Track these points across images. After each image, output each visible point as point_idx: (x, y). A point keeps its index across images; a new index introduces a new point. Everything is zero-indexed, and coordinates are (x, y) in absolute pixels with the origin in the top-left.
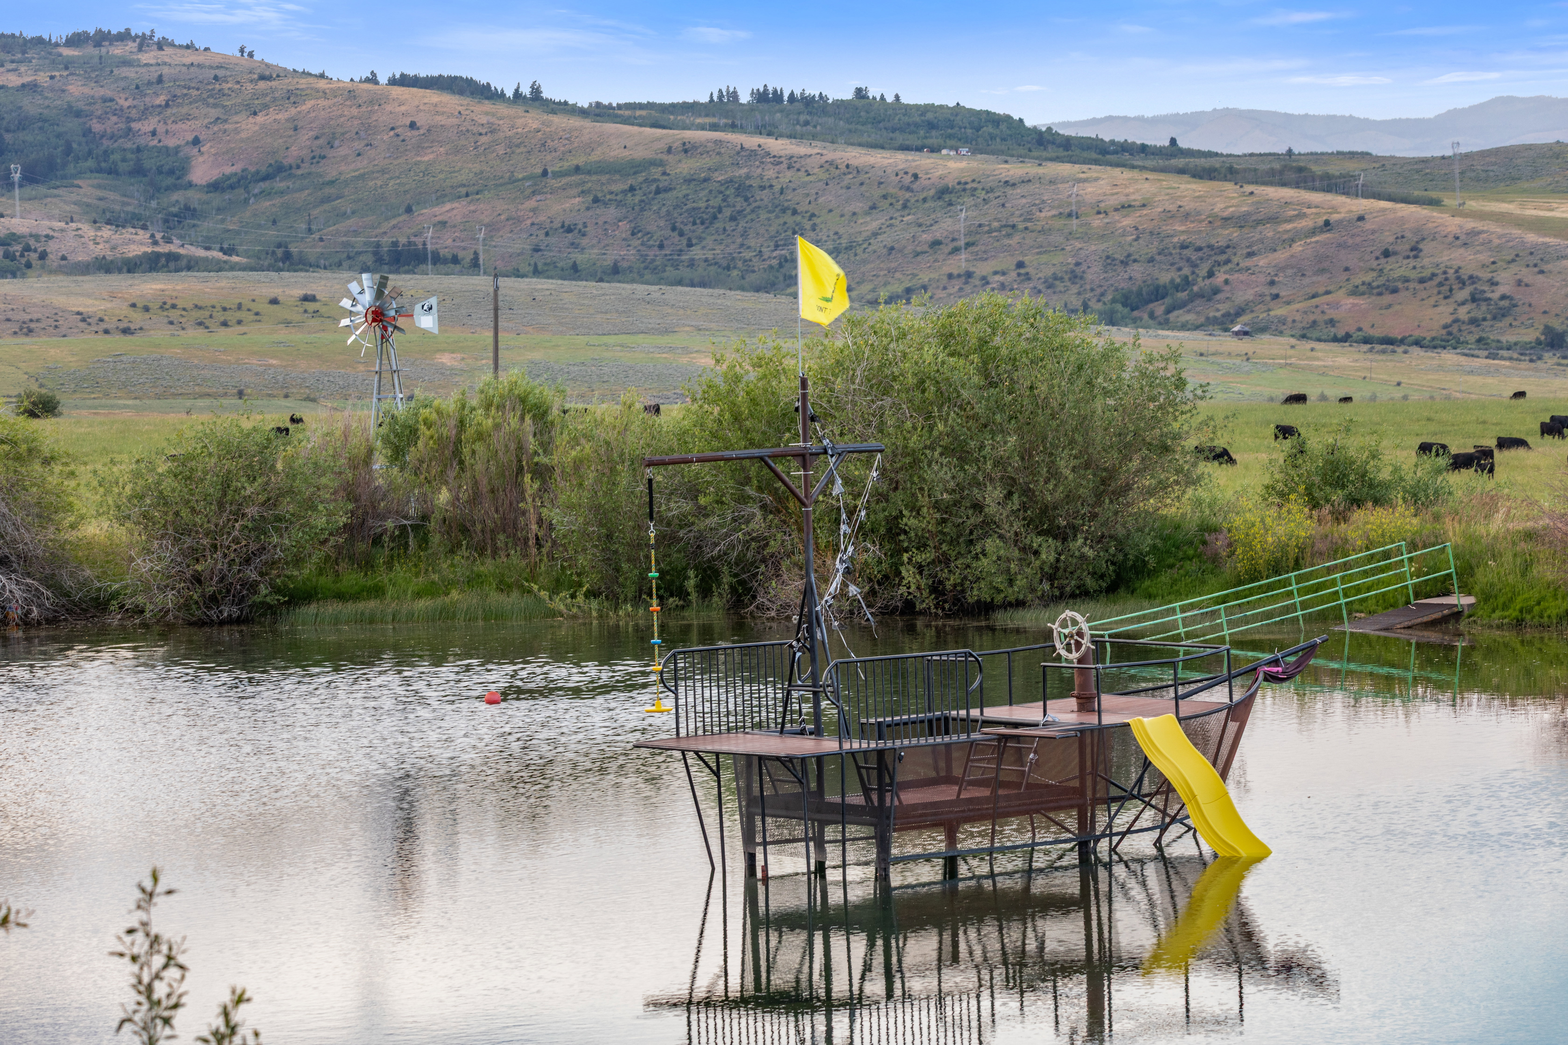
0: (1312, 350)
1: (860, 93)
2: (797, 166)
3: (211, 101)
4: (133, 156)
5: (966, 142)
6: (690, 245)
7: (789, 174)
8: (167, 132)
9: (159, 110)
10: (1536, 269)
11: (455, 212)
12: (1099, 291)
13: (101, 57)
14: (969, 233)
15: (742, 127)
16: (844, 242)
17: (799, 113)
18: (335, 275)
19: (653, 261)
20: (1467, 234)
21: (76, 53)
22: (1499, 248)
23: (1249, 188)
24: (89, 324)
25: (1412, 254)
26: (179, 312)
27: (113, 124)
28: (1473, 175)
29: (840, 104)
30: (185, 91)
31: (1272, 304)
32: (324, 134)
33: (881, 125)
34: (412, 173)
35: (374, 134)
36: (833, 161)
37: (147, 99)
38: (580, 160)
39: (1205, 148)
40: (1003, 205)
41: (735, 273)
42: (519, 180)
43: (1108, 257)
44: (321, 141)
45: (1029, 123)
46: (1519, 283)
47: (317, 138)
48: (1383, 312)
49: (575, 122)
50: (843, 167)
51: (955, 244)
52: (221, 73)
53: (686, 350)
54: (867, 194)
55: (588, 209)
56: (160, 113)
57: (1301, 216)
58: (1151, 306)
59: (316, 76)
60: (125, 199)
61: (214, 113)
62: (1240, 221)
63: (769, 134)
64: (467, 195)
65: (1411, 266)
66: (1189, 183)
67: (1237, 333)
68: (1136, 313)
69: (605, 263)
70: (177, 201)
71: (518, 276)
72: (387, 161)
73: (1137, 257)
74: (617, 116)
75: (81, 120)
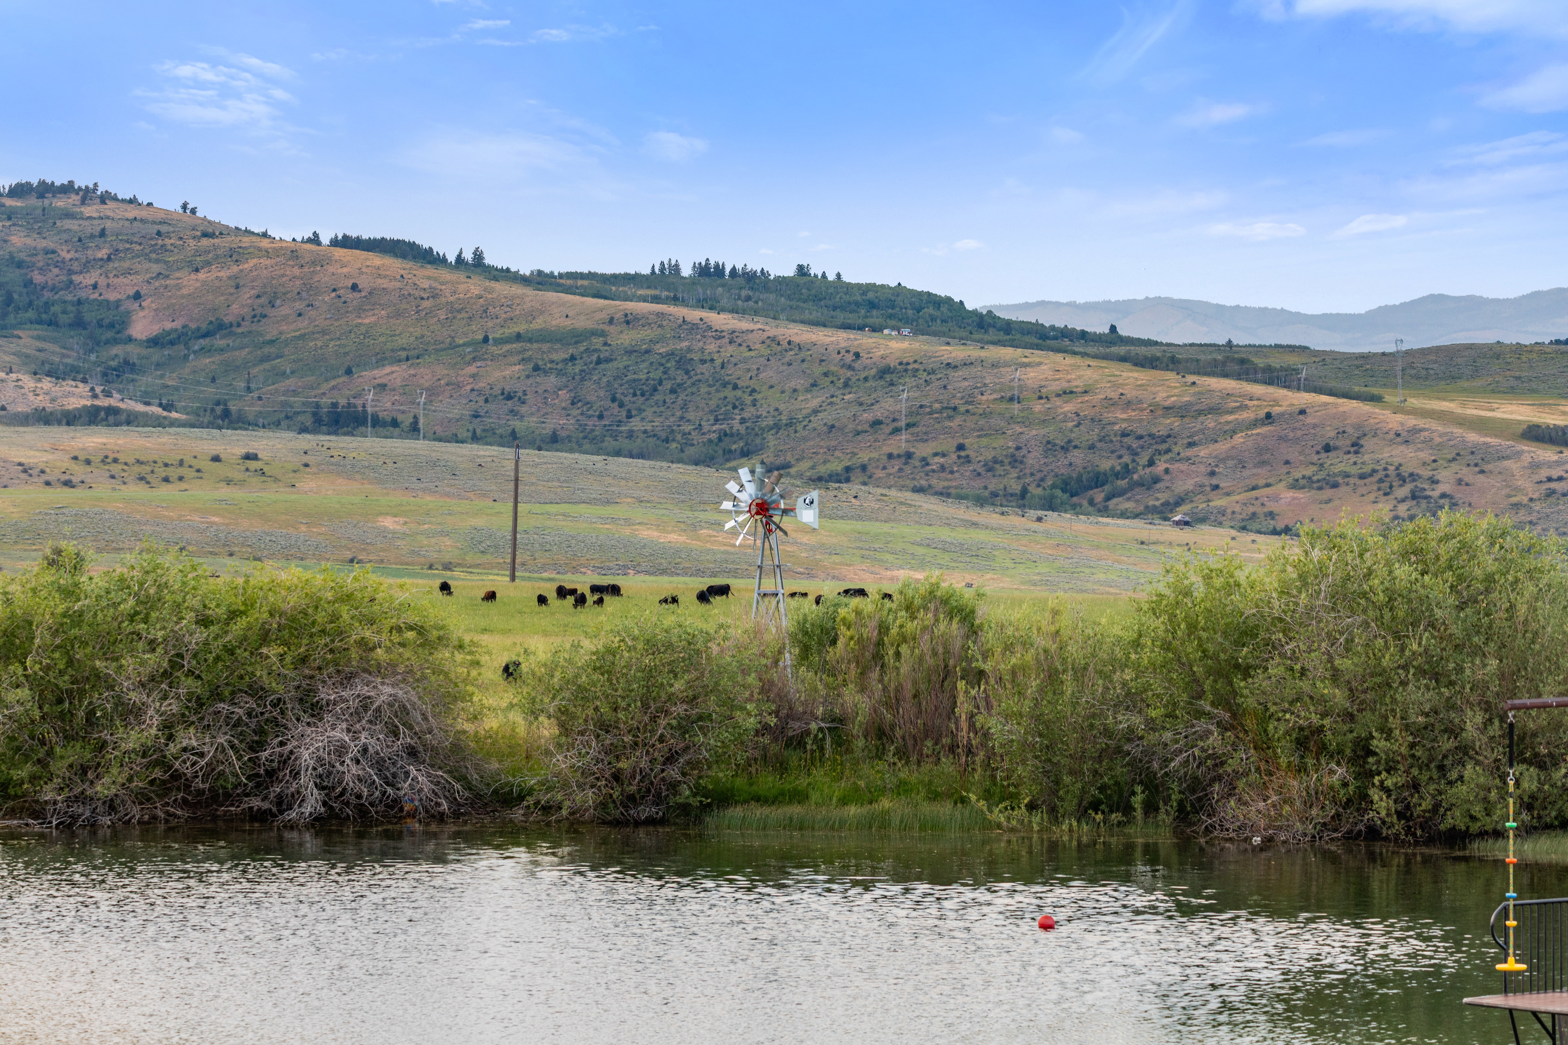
0: (1253, 541)
1: (802, 270)
2: (739, 341)
3: (153, 256)
4: (74, 309)
5: (907, 322)
6: (629, 416)
7: (731, 349)
8: (108, 286)
9: (100, 263)
10: (1477, 469)
11: (394, 375)
12: (1039, 476)
13: (44, 209)
14: (910, 414)
15: (683, 301)
16: (784, 418)
17: (741, 288)
18: (278, 435)
19: (593, 430)
20: (1409, 431)
21: (19, 204)
22: (1440, 446)
23: (1190, 378)
24: (31, 475)
25: (1352, 449)
26: (120, 467)
27: (54, 275)
28: (1413, 372)
29: (781, 281)
30: (128, 246)
31: (1212, 495)
32: (265, 293)
33: (822, 303)
34: (353, 335)
35: (316, 294)
36: (775, 337)
37: (90, 252)
38: (521, 328)
39: (1144, 336)
40: (945, 387)
41: (674, 445)
42: (459, 346)
43: (1048, 442)
44: (262, 300)
45: (969, 306)
46: (1460, 482)
47: (258, 296)
48: (1323, 506)
49: (517, 290)
50: (785, 344)
51: (895, 424)
52: (164, 229)
53: (628, 522)
54: (808, 371)
55: (528, 377)
56: (101, 267)
57: (1243, 407)
58: (1091, 492)
59: (258, 234)
60: (64, 351)
61: (156, 268)
62: (1181, 411)
63: (712, 308)
64: (407, 359)
65: (1352, 461)
66: (1131, 371)
67: (1177, 523)
68: (1075, 499)
69: (544, 432)
70: (116, 355)
71: (457, 442)
72: (328, 322)
73: (1077, 443)
74: (559, 285)
75: (23, 271)
